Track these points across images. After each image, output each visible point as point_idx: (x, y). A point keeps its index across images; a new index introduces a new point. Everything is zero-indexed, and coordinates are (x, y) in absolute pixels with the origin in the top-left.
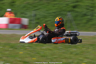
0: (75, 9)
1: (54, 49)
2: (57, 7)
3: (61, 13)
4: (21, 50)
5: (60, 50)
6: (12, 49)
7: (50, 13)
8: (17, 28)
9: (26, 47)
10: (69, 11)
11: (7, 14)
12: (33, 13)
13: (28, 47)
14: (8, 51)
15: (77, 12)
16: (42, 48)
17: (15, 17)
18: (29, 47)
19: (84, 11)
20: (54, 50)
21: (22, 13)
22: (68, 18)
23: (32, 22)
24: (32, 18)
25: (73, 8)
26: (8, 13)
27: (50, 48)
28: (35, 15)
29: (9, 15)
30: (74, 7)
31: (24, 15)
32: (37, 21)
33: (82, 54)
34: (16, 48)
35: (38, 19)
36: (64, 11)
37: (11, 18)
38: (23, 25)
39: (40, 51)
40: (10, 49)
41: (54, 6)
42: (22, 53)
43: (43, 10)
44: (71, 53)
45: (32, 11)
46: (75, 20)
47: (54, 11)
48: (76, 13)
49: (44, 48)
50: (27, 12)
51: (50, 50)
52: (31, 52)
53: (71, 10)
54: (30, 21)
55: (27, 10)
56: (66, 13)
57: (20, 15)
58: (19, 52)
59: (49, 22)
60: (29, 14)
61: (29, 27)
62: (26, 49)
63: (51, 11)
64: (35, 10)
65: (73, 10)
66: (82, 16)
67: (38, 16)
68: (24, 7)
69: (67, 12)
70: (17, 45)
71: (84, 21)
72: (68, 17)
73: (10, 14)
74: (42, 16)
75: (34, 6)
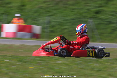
0: (98, 15)
1: (72, 64)
2: (76, 13)
3: (81, 20)
4: (31, 65)
5: (78, 65)
6: (20, 63)
7: (67, 20)
8: (27, 37)
9: (38, 61)
10: (91, 18)
11: (15, 20)
12: (46, 19)
13: (39, 61)
14: (15, 65)
15: (101, 19)
16: (57, 62)
17: (25, 23)
18: (41, 61)
19: (109, 18)
21: (33, 19)
22: (90, 26)
23: (45, 30)
24: (45, 26)
25: (95, 14)
26: (17, 19)
27: (67, 63)
28: (50, 22)
29: (17, 22)
30: (97, 13)
31: (35, 22)
32: (52, 29)
33: (105, 70)
34: (25, 62)
35: (53, 27)
36: (84, 17)
37: (20, 25)
38: (34, 34)
39: (55, 66)
40: (17, 63)
41: (72, 12)
42: (33, 68)
43: (58, 16)
44: (93, 69)
45: (46, 17)
46: (97, 29)
47: (72, 17)
48: (99, 21)
49: (59, 62)
50: (39, 19)
51: (67, 65)
52: (43, 67)
53: (93, 16)
54: (43, 28)
55: (39, 15)
56: (86, 19)
57: (31, 21)
58: (29, 67)
59: (66, 31)
60: (42, 20)
61: (42, 36)
62: (37, 64)
63: (69, 18)
64: (49, 16)
65: (95, 16)
66: (106, 24)
67: (53, 24)
68: (36, 12)
69: (88, 19)
70: (26, 58)
71: (109, 30)
73: (19, 20)
74: (58, 23)
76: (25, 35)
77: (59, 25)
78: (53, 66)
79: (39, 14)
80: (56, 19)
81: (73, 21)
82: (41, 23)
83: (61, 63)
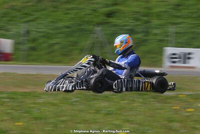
0: (111, 20)
1: (62, 103)
2: (73, 16)
3: (82, 27)
5: (73, 105)
7: (58, 28)
9: (3, 100)
10: (99, 24)
12: (22, 28)
15: (116, 25)
16: (37, 101)
18: (9, 100)
19: (131, 24)
22: (97, 38)
23: (21, 47)
27: (54, 102)
28: (28, 32)
30: (110, 15)
31: (3, 32)
32: (32, 45)
35: (34, 40)
36: (88, 23)
38: (1, 54)
39: (33, 107)
41: (66, 14)
43: (43, 22)
45: (21, 25)
46: (109, 43)
47: (67, 24)
48: (113, 29)
49: (41, 101)
50: (11, 27)
51: (54, 105)
52: (12, 110)
53: (103, 21)
55: (10, 21)
56: (91, 27)
59: (56, 47)
60: (14, 30)
61: (14, 57)
62: (2, 104)
63: (61, 24)
64: (26, 22)
65: (106, 21)
67: (33, 35)
69: (94, 26)
72: (95, 36)
74: (41, 34)
75: (26, 14)
77: (44, 36)
78: (30, 108)
79: (9, 19)
80: (39, 27)
81: (67, 30)
82: (12, 34)
83: (45, 103)
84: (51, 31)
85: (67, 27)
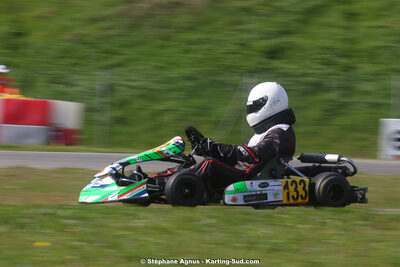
0: (276, 63)
1: (179, 229)
2: (200, 56)
3: (220, 78)
4: (44, 234)
5: (204, 231)
6: (3, 229)
7: (170, 80)
9: (65, 221)
10: (251, 72)
12: (99, 79)
16: (131, 224)
18: (76, 222)
19: (315, 71)
20: (180, 232)
21: (55, 81)
23: (96, 117)
24: (96, 102)
25: (265, 60)
27: (165, 225)
28: (110, 89)
30: (273, 54)
31: (62, 88)
32: (119, 113)
35: (122, 104)
36: (229, 69)
37: (8, 100)
38: (59, 130)
39: (122, 236)
41: (187, 51)
42: (47, 244)
43: (140, 67)
45: (97, 73)
47: (188, 71)
49: (139, 223)
50: (77, 77)
51: (165, 231)
52: (82, 241)
53: (260, 66)
54: (89, 110)
55: (75, 64)
56: (237, 78)
57: (48, 86)
58: (34, 242)
59: (166, 118)
60: (83, 83)
61: (85, 137)
62: (62, 229)
63: (175, 73)
64: (108, 67)
65: (266, 66)
66: (305, 93)
67: (121, 94)
68: (65, 54)
69: (242, 75)
70: (25, 212)
71: (314, 113)
74: (138, 92)
75: (106, 52)
76: (26, 136)
77: (142, 97)
78: (117, 237)
79: (73, 61)
80: (133, 78)
81: (189, 83)
82: (80, 91)
83: (146, 228)
84: (156, 86)
85: (189, 78)
